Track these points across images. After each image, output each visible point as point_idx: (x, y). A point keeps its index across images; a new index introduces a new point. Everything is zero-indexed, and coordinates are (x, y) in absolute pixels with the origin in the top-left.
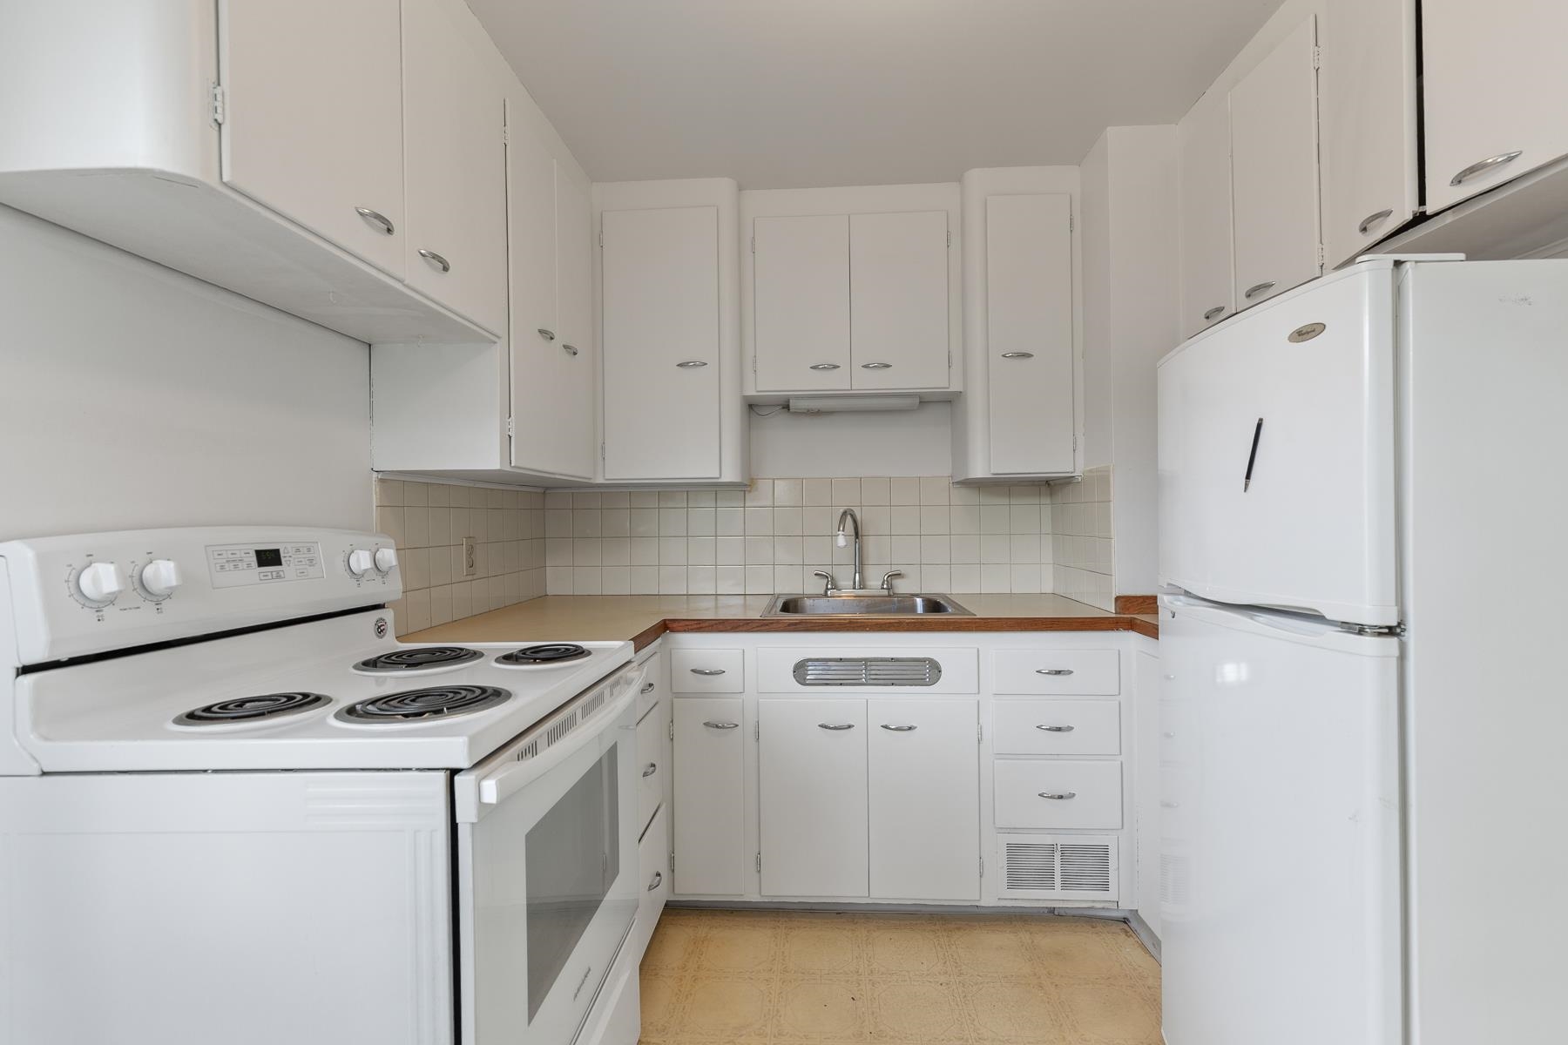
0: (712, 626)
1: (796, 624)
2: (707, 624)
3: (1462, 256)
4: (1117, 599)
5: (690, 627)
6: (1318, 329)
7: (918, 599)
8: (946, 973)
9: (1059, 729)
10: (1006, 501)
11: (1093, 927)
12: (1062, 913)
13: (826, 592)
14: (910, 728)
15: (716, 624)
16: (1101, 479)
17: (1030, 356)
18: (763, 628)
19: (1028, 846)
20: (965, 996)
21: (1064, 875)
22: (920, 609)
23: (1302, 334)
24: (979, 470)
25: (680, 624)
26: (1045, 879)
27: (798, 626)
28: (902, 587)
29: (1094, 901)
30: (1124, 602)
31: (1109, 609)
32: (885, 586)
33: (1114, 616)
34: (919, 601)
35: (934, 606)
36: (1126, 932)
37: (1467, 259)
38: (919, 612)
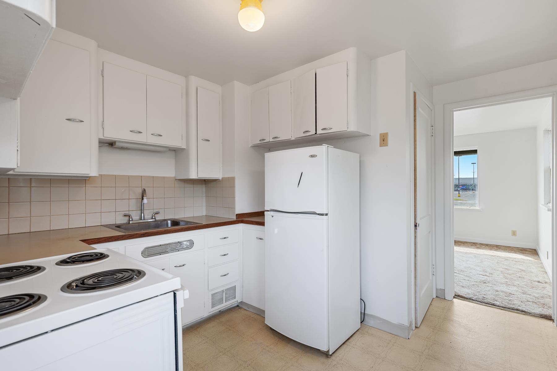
0: (106, 240)
1: (144, 234)
2: (103, 239)
3: (333, 147)
4: (237, 215)
5: (94, 242)
6: (316, 156)
7: (169, 221)
8: (204, 340)
9: (225, 255)
10: (192, 186)
11: (232, 311)
12: (222, 311)
13: (129, 222)
14: (184, 265)
15: (107, 239)
16: (231, 180)
17: (209, 141)
18: (130, 238)
19: (216, 293)
20: (213, 342)
21: (226, 298)
22: (169, 225)
23: (312, 156)
24: (193, 176)
25: (89, 241)
26: (221, 301)
27: (145, 235)
28: (158, 218)
29: (232, 303)
30: (238, 216)
31: (234, 218)
32: (154, 218)
33: (235, 220)
34: (169, 222)
35: (175, 223)
36: (240, 308)
37: (334, 148)
38: (169, 226)
